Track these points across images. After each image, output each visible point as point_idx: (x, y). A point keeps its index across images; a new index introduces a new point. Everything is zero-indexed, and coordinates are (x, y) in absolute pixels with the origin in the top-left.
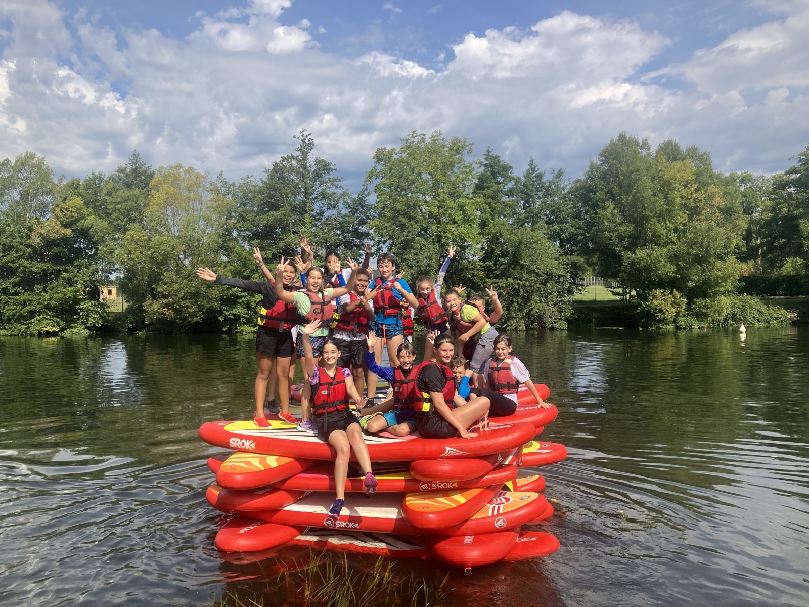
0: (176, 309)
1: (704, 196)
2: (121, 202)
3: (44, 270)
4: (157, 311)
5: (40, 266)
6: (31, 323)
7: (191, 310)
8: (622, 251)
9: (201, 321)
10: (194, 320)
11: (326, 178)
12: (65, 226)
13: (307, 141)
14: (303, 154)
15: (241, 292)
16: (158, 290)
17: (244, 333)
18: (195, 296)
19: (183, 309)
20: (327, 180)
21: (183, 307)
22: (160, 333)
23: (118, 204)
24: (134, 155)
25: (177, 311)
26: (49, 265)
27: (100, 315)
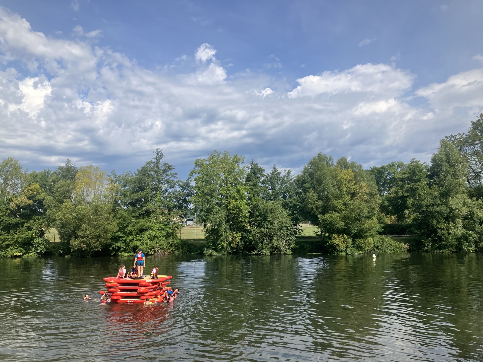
0: (88, 244)
1: (358, 187)
2: (61, 187)
3: (16, 222)
4: (77, 245)
5: (14, 220)
6: (7, 251)
7: (96, 245)
8: (318, 214)
9: (100, 250)
10: (96, 250)
11: (169, 173)
12: (29, 198)
13: (159, 154)
14: (157, 161)
15: (122, 234)
16: (79, 234)
17: (123, 256)
18: (98, 237)
19: (91, 244)
20: (169, 174)
21: (91, 243)
22: (78, 256)
23: (59, 188)
24: (68, 161)
25: (88, 245)
26: (19, 219)
27: (45, 246)
